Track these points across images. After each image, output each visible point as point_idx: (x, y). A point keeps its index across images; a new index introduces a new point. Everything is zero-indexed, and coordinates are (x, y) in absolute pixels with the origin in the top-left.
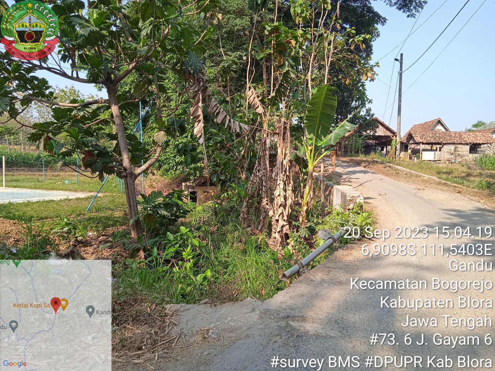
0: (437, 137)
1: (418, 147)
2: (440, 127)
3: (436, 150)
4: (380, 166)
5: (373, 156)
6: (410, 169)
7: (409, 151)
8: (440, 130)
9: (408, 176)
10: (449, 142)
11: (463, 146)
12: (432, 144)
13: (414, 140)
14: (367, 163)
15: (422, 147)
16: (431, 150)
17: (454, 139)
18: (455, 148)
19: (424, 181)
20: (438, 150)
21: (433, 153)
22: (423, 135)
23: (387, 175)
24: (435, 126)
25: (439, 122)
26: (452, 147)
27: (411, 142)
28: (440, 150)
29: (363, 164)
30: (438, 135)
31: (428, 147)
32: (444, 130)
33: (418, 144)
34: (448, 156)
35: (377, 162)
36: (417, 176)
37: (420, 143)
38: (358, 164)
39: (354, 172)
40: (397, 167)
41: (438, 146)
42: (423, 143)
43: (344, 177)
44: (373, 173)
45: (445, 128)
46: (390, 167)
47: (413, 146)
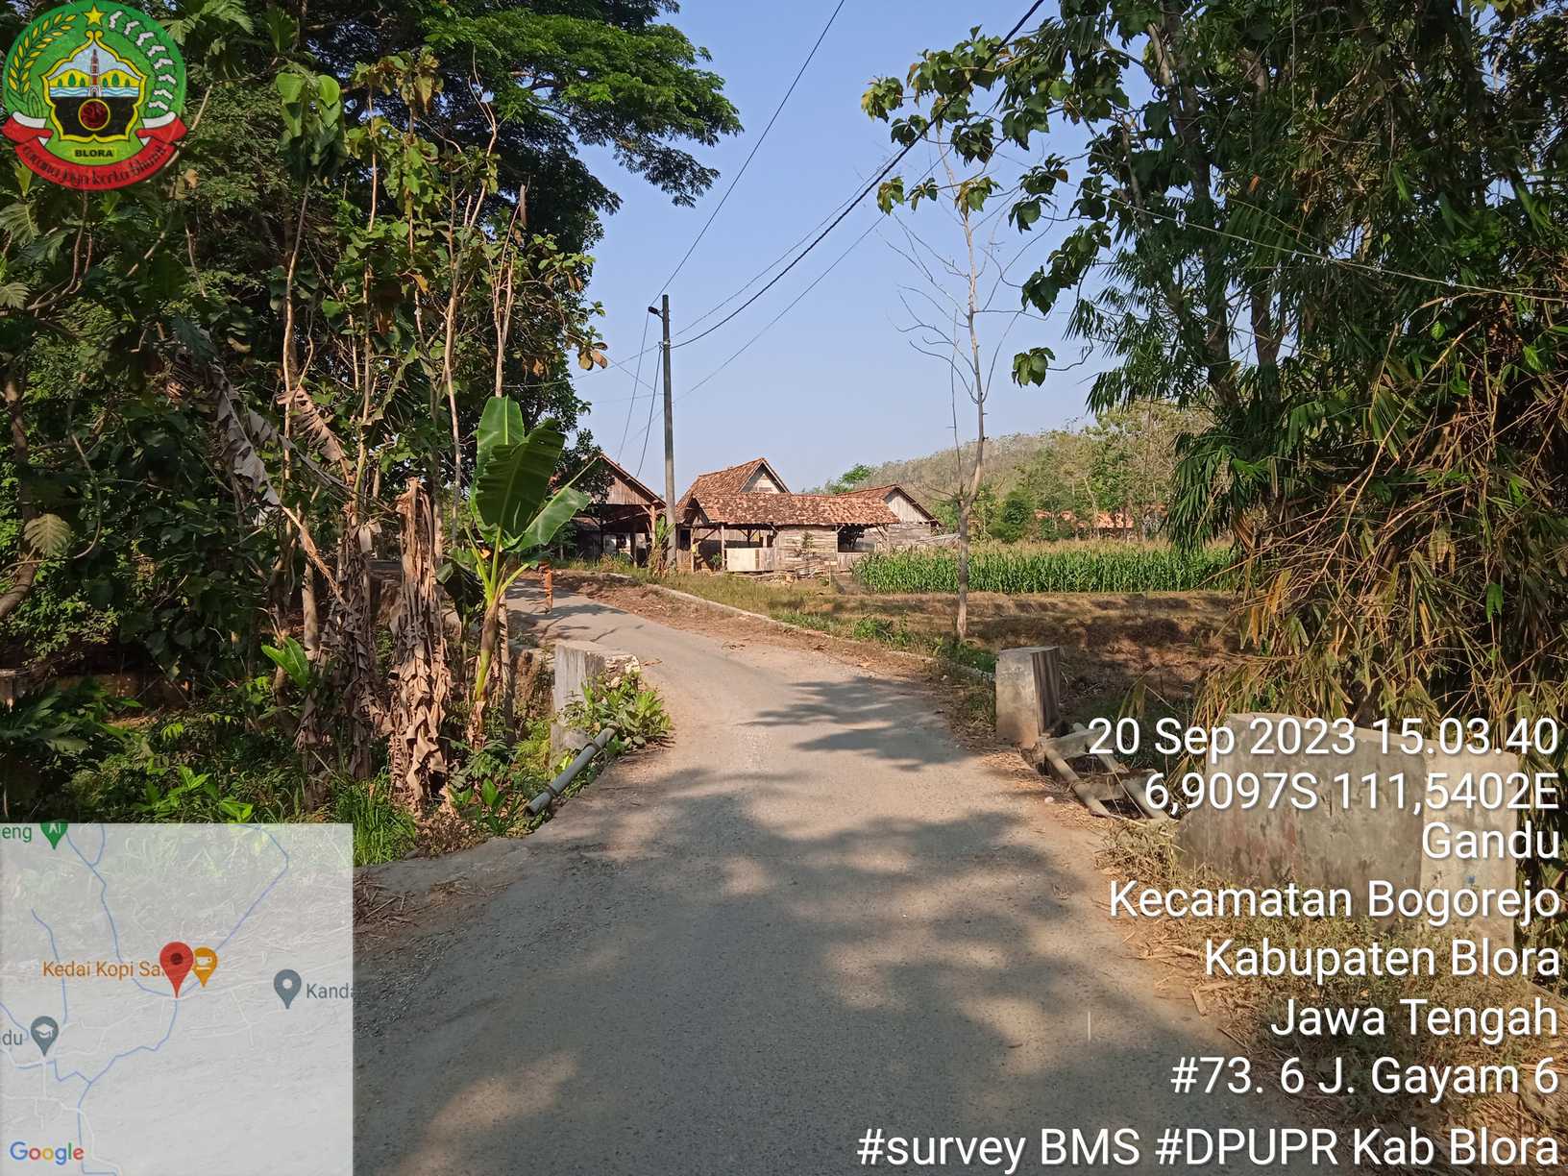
0: (759, 508)
1: (715, 536)
2: (764, 483)
3: (760, 545)
4: (629, 591)
5: (608, 566)
6: (705, 597)
7: (694, 548)
8: (767, 489)
9: (705, 616)
10: (791, 522)
11: (822, 533)
12: (749, 527)
13: (705, 518)
14: (595, 586)
15: (724, 535)
16: (749, 544)
17: (801, 515)
18: (807, 537)
19: (739, 625)
20: (765, 543)
21: (753, 550)
22: (726, 504)
23: (652, 615)
24: (754, 480)
25: (763, 469)
26: (798, 536)
27: (696, 522)
28: (770, 545)
29: (585, 589)
30: (761, 503)
31: (740, 536)
32: (776, 491)
33: (716, 527)
34: (789, 560)
35: (621, 580)
36: (723, 615)
37: (721, 524)
38: (571, 586)
39: (567, 612)
40: (674, 592)
41: (764, 533)
42: (727, 526)
43: (542, 624)
44: (613, 611)
45: (778, 486)
46: (656, 593)
47: (702, 533)
